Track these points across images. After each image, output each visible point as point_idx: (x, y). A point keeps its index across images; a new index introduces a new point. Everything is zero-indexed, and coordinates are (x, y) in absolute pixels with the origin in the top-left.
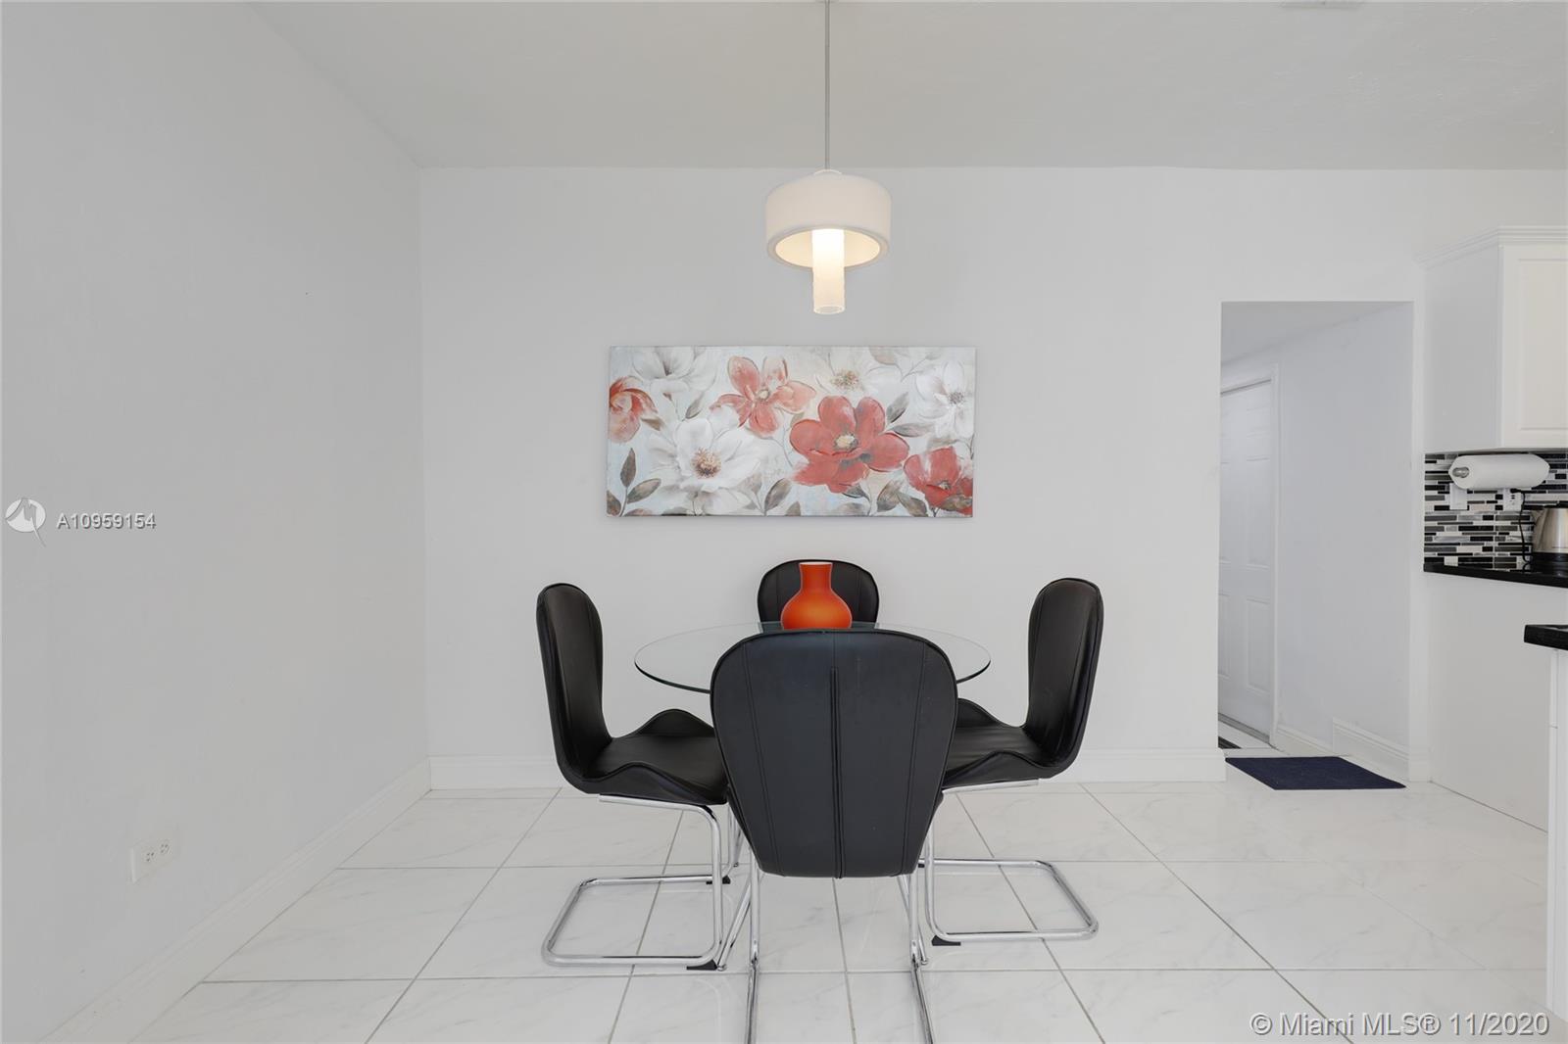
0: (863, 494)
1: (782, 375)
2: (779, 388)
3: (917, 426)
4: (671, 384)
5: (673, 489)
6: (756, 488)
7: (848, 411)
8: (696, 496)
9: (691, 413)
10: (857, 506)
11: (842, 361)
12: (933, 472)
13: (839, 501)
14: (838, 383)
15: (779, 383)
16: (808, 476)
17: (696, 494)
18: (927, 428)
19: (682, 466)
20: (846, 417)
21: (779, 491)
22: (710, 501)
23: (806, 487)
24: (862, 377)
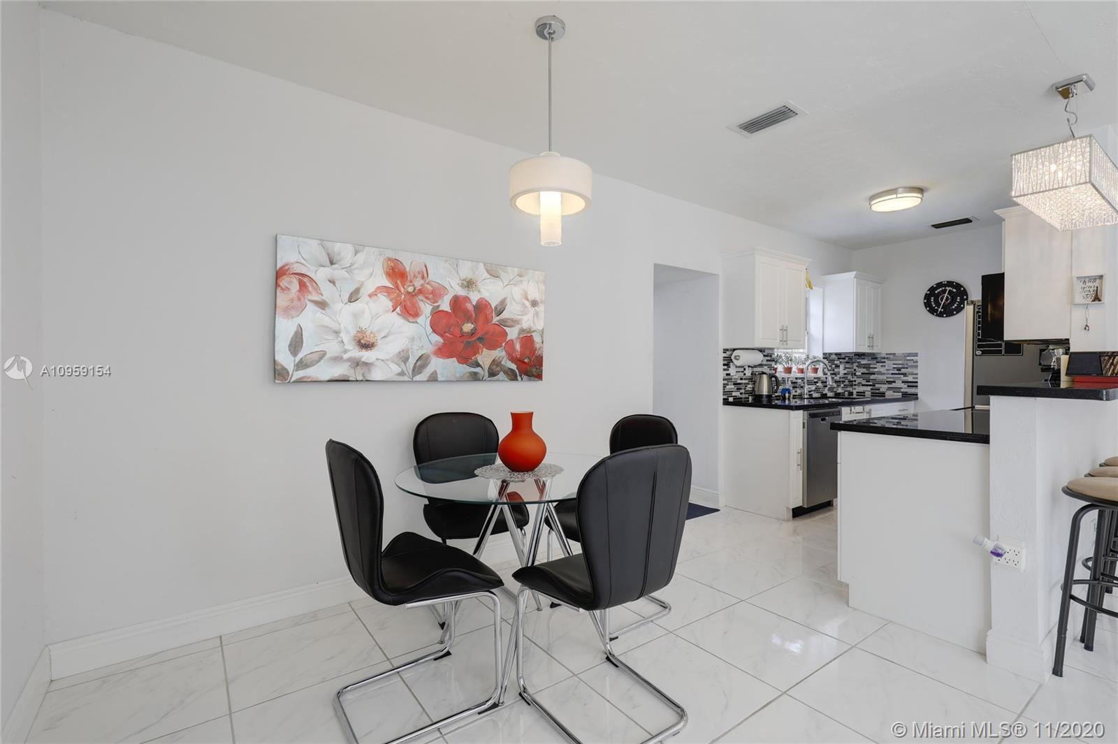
0: (478, 365)
1: (424, 276)
2: (422, 285)
3: (512, 320)
4: (336, 272)
5: (337, 359)
6: (406, 360)
7: (469, 307)
8: (358, 365)
9: (354, 297)
10: (476, 374)
11: (466, 271)
12: (521, 351)
13: (465, 369)
14: (462, 286)
15: (422, 282)
16: (443, 352)
17: (357, 363)
18: (516, 322)
19: (346, 341)
20: (468, 311)
21: (422, 362)
22: (369, 370)
23: (441, 361)
24: (479, 284)
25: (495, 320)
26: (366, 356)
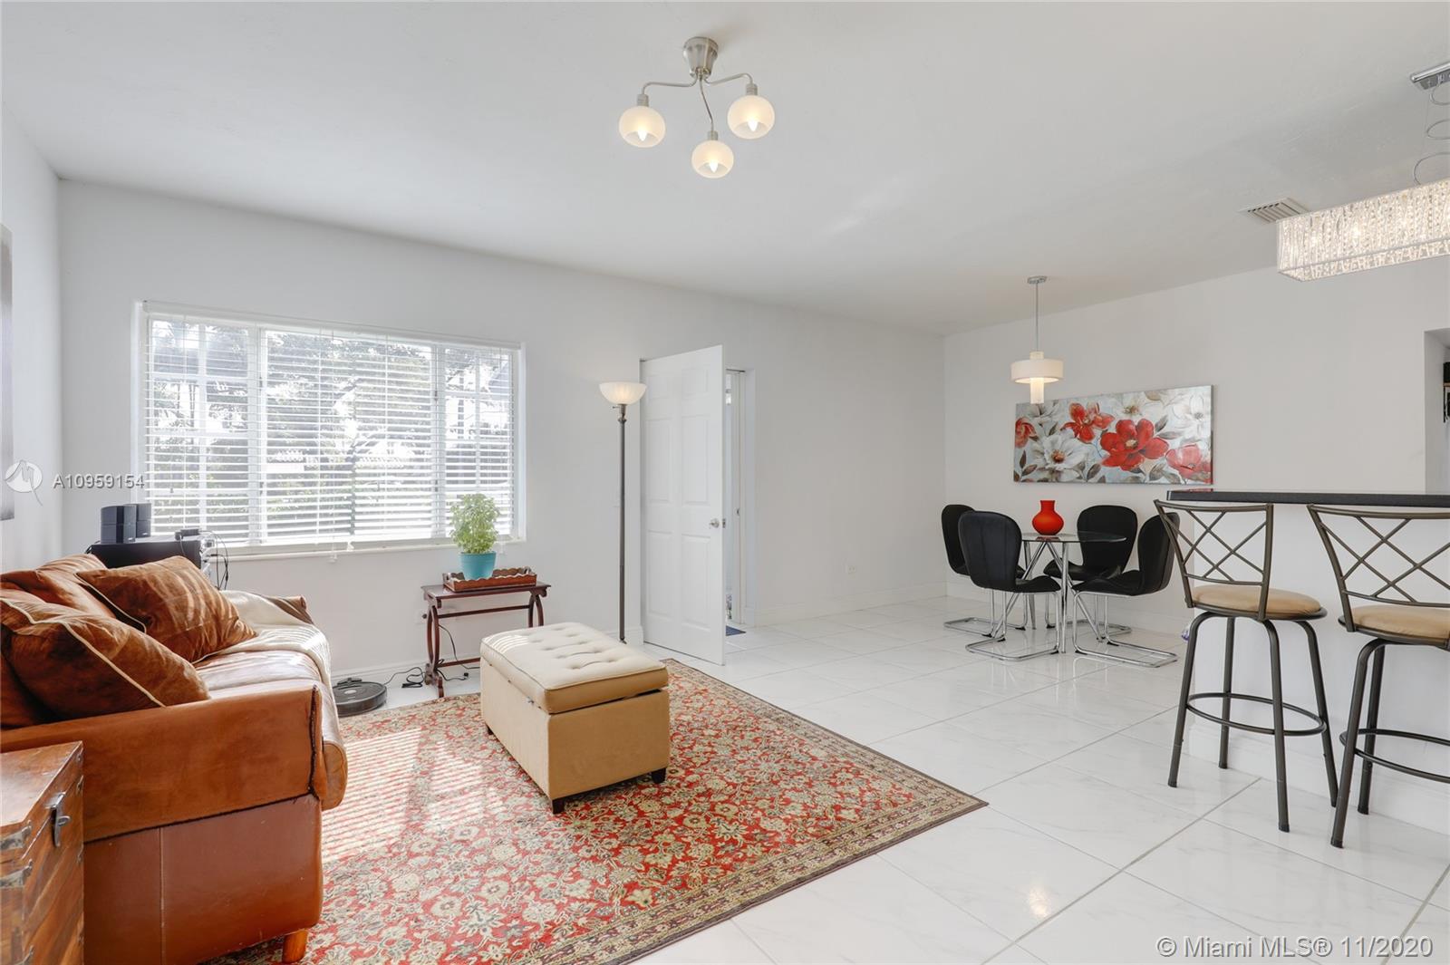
0: (1140, 471)
1: (1096, 410)
2: (1095, 418)
3: (1174, 433)
4: (1044, 419)
5: (1042, 469)
6: (1082, 468)
7: (1132, 427)
9: (1052, 432)
10: (1137, 478)
11: (1129, 402)
12: (1184, 459)
13: (1128, 474)
14: (1126, 412)
15: (1095, 415)
16: (1108, 462)
17: (1053, 471)
18: (1179, 434)
19: (1047, 458)
20: (1131, 431)
21: (1095, 469)
22: (1060, 476)
23: (1108, 468)
24: (1141, 409)
25: (1156, 434)
26: (1059, 466)
